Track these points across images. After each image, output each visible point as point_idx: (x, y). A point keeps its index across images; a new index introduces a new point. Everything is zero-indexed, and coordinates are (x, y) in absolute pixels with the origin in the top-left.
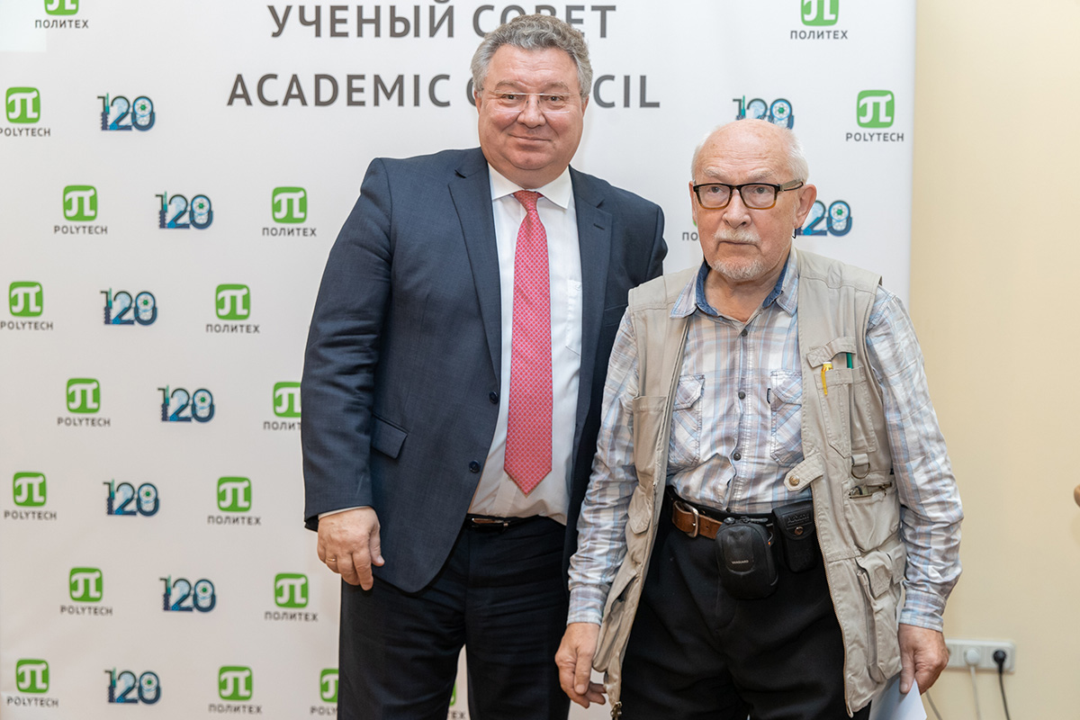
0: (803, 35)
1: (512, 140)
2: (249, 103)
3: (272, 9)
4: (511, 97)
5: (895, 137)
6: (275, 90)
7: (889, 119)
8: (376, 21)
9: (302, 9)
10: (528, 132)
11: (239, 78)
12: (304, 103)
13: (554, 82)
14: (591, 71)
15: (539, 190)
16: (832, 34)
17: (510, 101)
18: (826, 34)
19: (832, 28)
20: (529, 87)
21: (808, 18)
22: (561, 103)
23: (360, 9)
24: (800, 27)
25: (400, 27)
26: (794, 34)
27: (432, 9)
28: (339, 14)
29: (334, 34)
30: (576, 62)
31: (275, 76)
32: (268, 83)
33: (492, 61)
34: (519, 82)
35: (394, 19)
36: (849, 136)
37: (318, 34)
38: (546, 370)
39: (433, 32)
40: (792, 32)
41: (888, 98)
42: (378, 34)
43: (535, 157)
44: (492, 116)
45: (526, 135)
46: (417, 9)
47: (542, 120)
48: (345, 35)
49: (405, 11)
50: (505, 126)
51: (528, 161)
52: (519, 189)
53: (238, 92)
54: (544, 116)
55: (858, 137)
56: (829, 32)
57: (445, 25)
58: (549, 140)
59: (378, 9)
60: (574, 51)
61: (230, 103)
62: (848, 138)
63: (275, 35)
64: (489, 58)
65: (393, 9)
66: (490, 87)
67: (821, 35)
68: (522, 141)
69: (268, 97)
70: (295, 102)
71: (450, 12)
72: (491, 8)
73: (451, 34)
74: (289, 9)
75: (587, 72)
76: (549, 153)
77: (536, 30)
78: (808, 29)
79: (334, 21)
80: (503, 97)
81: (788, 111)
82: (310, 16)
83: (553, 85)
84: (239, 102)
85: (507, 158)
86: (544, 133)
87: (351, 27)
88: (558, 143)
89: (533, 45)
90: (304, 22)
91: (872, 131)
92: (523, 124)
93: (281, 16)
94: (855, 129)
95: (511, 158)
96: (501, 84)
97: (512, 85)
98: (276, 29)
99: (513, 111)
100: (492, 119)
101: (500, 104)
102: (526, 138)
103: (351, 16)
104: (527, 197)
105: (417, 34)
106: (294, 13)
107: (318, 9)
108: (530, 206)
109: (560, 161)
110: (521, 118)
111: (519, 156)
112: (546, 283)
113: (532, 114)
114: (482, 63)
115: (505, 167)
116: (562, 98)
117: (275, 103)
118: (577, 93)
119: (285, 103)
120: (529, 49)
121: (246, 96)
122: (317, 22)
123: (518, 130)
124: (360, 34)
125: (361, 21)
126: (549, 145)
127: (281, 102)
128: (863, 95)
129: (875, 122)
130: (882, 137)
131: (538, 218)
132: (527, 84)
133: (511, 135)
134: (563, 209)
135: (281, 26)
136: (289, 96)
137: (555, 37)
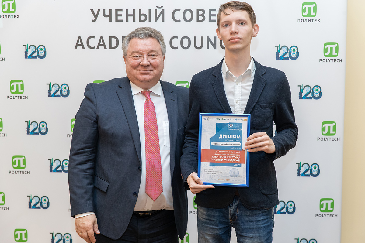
0: (302, 21)
1: (138, 72)
2: (83, 48)
3: (92, 11)
4: (137, 56)
5: (338, 61)
6: (94, 43)
7: (336, 54)
8: (134, 15)
9: (104, 11)
10: (144, 68)
11: (80, 38)
12: (105, 48)
13: (152, 50)
14: (165, 45)
15: (150, 90)
16: (314, 20)
17: (137, 58)
18: (311, 20)
19: (314, 18)
20: (143, 52)
21: (304, 14)
22: (155, 57)
23: (127, 10)
24: (301, 17)
25: (143, 18)
26: (299, 20)
27: (156, 11)
28: (119, 13)
29: (117, 20)
30: (159, 43)
31: (93, 37)
32: (91, 40)
33: (129, 44)
34: (140, 51)
35: (141, 15)
36: (320, 60)
37: (111, 20)
38: (158, 156)
39: (156, 20)
40: (298, 19)
41: (336, 45)
42: (134, 20)
43: (147, 77)
44: (131, 64)
45: (143, 69)
46: (150, 10)
47: (149, 63)
48: (121, 21)
49: (145, 11)
50: (135, 67)
51: (145, 79)
52: (143, 90)
53: (79, 43)
54: (149, 62)
55: (324, 61)
56: (313, 19)
57: (161, 16)
58: (152, 71)
59: (134, 10)
60: (158, 38)
61: (76, 48)
62: (320, 61)
63: (94, 21)
64: (128, 43)
65: (140, 10)
66: (129, 54)
67: (309, 21)
68: (143, 72)
69: (91, 45)
70: (101, 48)
71: (163, 12)
72: (179, 10)
73: (163, 20)
74: (99, 10)
75: (164, 46)
76: (152, 75)
77: (144, 31)
78: (304, 18)
79: (117, 15)
80: (134, 57)
81: (296, 50)
82: (107, 13)
83: (152, 51)
84: (80, 47)
85: (137, 79)
86: (150, 68)
87: (124, 18)
88: (155, 71)
89: (144, 37)
90: (105, 15)
91: (330, 58)
92: (142, 65)
93: (96, 14)
94: (323, 57)
95: (139, 78)
96: (133, 52)
97: (137, 52)
98: (94, 19)
99: (138, 61)
100: (131, 65)
101: (133, 59)
102: (144, 70)
103: (124, 13)
104: (146, 92)
105: (150, 20)
106: (101, 13)
107: (111, 11)
108: (148, 96)
109: (157, 78)
110: (141, 63)
111: (142, 77)
112: (156, 123)
113: (145, 62)
114: (126, 45)
115: (136, 82)
116: (156, 56)
117: (94, 48)
118: (161, 53)
119: (98, 48)
120: (143, 39)
121: (82, 45)
122: (110, 16)
123: (140, 68)
124: (127, 20)
125: (128, 15)
126: (152, 72)
127: (96, 47)
128: (326, 44)
129: (331, 55)
130: (333, 60)
131: (151, 100)
132: (142, 51)
133: (138, 70)
134: (159, 96)
135: (96, 17)
136: (99, 45)
137: (152, 34)
